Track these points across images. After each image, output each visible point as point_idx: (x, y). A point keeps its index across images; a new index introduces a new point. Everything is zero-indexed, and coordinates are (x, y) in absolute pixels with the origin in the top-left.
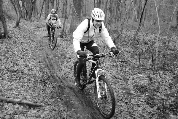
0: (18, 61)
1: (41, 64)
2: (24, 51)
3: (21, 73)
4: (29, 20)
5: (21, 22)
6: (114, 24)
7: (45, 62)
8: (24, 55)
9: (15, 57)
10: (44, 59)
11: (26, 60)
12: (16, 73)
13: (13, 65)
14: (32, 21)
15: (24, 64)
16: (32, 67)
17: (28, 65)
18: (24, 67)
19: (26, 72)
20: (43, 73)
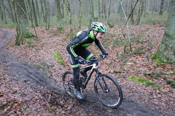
16: (23, 91)
17: (16, 90)
18: (13, 95)
19: (21, 100)
20: (40, 92)
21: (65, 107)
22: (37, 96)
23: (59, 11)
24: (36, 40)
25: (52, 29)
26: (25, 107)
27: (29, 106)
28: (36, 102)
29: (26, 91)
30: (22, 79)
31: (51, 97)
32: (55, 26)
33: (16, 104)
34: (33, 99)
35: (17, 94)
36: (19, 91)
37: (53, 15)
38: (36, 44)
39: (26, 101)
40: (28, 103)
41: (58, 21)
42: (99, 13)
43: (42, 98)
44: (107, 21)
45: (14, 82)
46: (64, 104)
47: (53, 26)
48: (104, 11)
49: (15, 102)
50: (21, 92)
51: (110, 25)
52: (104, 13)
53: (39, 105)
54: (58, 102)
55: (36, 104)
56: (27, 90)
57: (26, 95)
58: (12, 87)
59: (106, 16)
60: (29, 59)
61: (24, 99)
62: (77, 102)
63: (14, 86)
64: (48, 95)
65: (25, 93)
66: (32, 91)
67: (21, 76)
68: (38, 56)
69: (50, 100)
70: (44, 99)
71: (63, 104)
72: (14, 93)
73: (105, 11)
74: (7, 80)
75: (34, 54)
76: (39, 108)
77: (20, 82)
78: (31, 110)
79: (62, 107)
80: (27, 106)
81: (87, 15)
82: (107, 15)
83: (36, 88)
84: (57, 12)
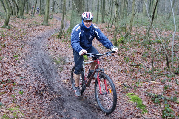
0: (8, 69)
1: (36, 71)
2: (16, 57)
3: (12, 84)
4: (21, 17)
5: (11, 20)
6: (122, 20)
7: (40, 69)
8: (15, 61)
9: (4, 64)
10: (40, 66)
11: (18, 67)
12: (6, 84)
13: (3, 75)
14: (24, 18)
15: (16, 72)
16: (26, 76)
17: (20, 74)
18: (16, 76)
19: (18, 82)
20: (38, 82)
56: (30, 77)
65: (26, 78)
74: (20, 64)
77: (30, 69)
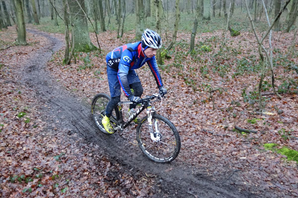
8: (27, 126)
16: (63, 151)
17: (51, 149)
19: (57, 170)
20: (92, 156)
21: (131, 194)
22: (85, 164)
23: (141, 5)
24: (97, 56)
25: (128, 37)
26: (62, 183)
27: (70, 182)
28: (82, 176)
29: (69, 152)
30: (65, 129)
31: (111, 169)
32: (134, 31)
33: (47, 177)
34: (78, 170)
35: (52, 156)
36: (57, 151)
37: (133, 11)
38: (97, 63)
39: (67, 171)
40: (68, 175)
41: (139, 23)
42: (214, 8)
43: (94, 167)
44: (228, 24)
45: (50, 133)
46: (131, 188)
47: (130, 31)
48: (222, 4)
49: (47, 171)
50: (59, 153)
51: (233, 31)
52: (222, 8)
53: (86, 182)
54: (121, 180)
55: (82, 179)
56: (70, 150)
57: (68, 160)
58: (45, 142)
59: (226, 15)
60: (81, 92)
61: (62, 167)
62: (156, 187)
63: (49, 140)
64: (104, 164)
65: (66, 155)
66: (78, 153)
67: (64, 122)
68: (97, 87)
69: (107, 175)
70: (97, 171)
71: (130, 185)
72: (47, 154)
73: (224, 5)
74: (39, 129)
75: (91, 82)
76: (86, 188)
77: (61, 134)
78: (71, 191)
79: (126, 194)
80: (65, 183)
81: (191, 12)
82: (229, 13)
83: (86, 147)
84: (137, 6)
